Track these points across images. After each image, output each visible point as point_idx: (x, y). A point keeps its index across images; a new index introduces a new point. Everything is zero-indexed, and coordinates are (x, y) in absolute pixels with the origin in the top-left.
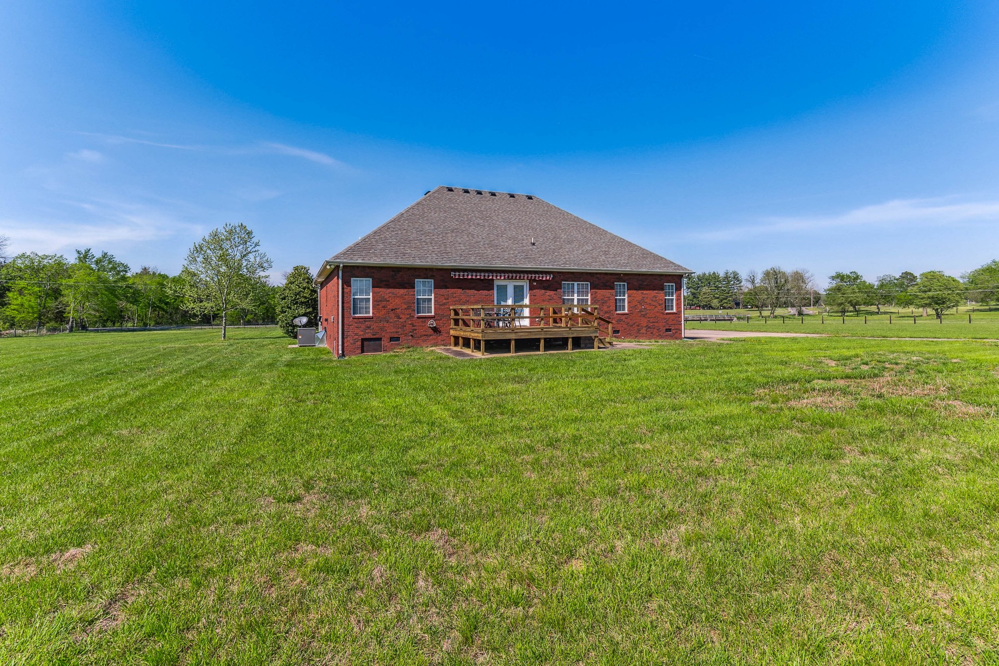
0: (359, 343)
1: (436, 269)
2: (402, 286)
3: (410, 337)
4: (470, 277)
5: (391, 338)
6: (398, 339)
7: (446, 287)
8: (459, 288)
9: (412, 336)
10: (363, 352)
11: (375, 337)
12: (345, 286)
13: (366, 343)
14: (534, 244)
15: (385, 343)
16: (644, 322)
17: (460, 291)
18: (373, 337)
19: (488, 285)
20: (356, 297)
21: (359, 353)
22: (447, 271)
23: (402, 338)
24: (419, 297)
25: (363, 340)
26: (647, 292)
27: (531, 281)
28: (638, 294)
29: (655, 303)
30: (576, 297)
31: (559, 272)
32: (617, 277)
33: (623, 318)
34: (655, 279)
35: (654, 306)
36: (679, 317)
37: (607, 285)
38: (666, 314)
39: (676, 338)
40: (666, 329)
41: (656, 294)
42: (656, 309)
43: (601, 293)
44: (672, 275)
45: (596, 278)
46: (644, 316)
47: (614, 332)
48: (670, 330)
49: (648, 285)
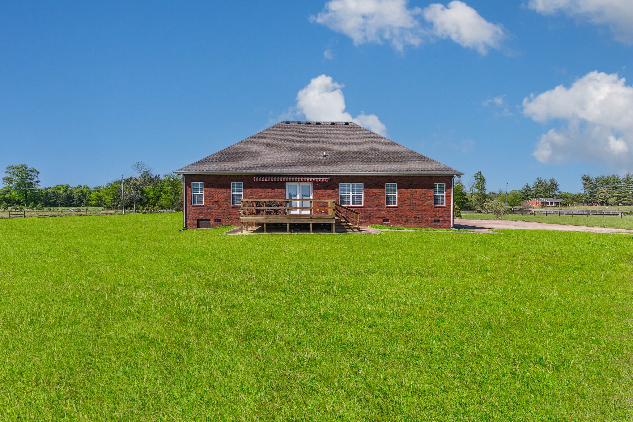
0: (196, 222)
1: (244, 175)
2: (222, 187)
3: (227, 219)
4: (266, 180)
5: (215, 219)
6: (220, 220)
7: (251, 187)
8: (260, 188)
9: (228, 218)
10: (198, 227)
11: (206, 218)
12: (188, 187)
13: (200, 222)
14: (325, 156)
15: (212, 222)
16: (413, 214)
17: (261, 189)
18: (204, 218)
19: (282, 185)
20: (194, 194)
21: (196, 228)
22: (251, 176)
23: (223, 219)
24: (234, 194)
25: (198, 220)
26: (417, 190)
27: (314, 183)
28: (408, 192)
29: (425, 199)
30: (351, 194)
31: (336, 176)
32: (388, 178)
33: (393, 210)
34: (424, 180)
35: (422, 201)
36: (448, 211)
37: (378, 184)
38: (435, 208)
39: (445, 228)
40: (435, 220)
41: (425, 192)
42: (425, 204)
43: (373, 191)
44: (441, 176)
45: (369, 179)
46: (413, 209)
47: (384, 221)
48: (439, 221)
49: (417, 185)
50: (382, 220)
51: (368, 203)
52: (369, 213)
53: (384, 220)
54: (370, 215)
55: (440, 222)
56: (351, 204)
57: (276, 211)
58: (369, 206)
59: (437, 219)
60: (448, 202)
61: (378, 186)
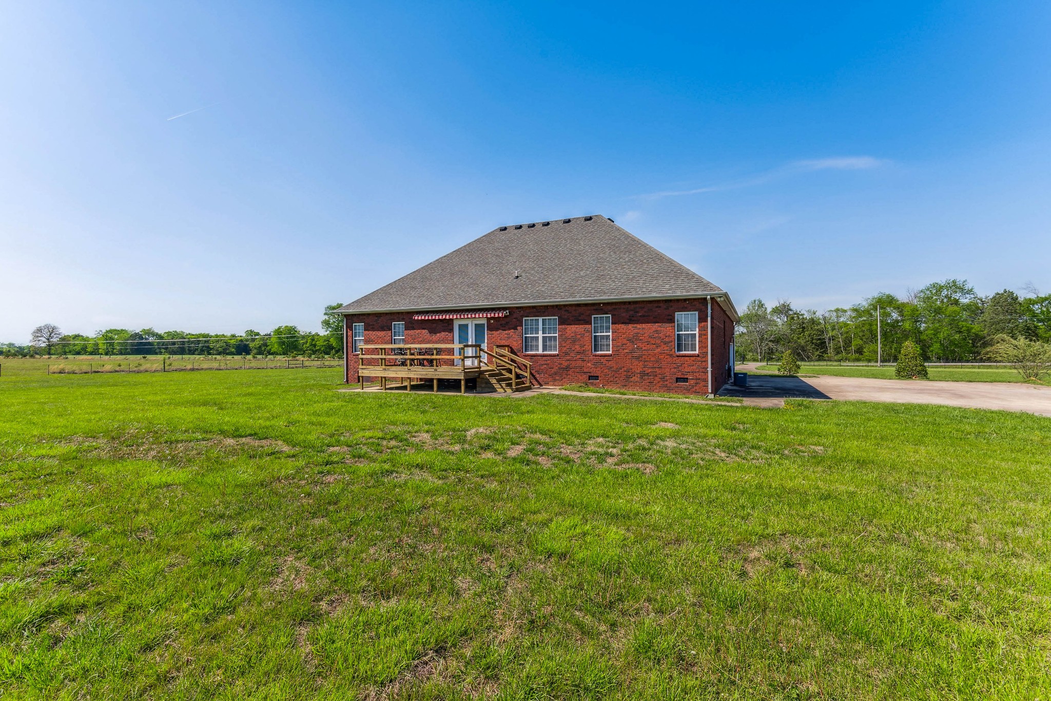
0: (357, 375)
1: (405, 313)
2: (382, 329)
4: (430, 318)
7: (414, 329)
12: (349, 330)
16: (638, 367)
17: (424, 331)
19: (447, 326)
20: (356, 338)
22: (411, 313)
24: (395, 338)
26: (644, 326)
27: (489, 320)
28: (631, 329)
29: (658, 341)
30: (540, 335)
31: (517, 308)
32: (595, 308)
33: (603, 360)
34: (657, 307)
35: (654, 344)
36: (702, 362)
37: (580, 318)
38: (678, 356)
39: (696, 392)
40: (677, 379)
41: (659, 329)
42: (659, 350)
43: (572, 329)
44: (689, 299)
45: (565, 311)
46: (638, 358)
47: (590, 378)
48: (685, 380)
49: (644, 316)
50: (586, 377)
51: (565, 349)
52: (566, 365)
53: (589, 376)
54: (567, 368)
55: (687, 382)
56: (540, 352)
57: (431, 362)
58: (566, 354)
59: (682, 376)
60: (703, 346)
61: (580, 320)
